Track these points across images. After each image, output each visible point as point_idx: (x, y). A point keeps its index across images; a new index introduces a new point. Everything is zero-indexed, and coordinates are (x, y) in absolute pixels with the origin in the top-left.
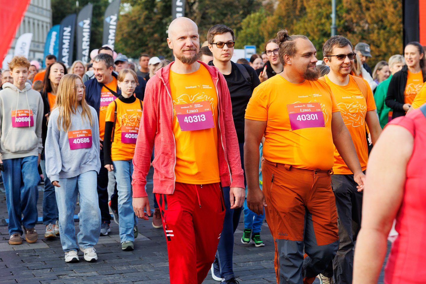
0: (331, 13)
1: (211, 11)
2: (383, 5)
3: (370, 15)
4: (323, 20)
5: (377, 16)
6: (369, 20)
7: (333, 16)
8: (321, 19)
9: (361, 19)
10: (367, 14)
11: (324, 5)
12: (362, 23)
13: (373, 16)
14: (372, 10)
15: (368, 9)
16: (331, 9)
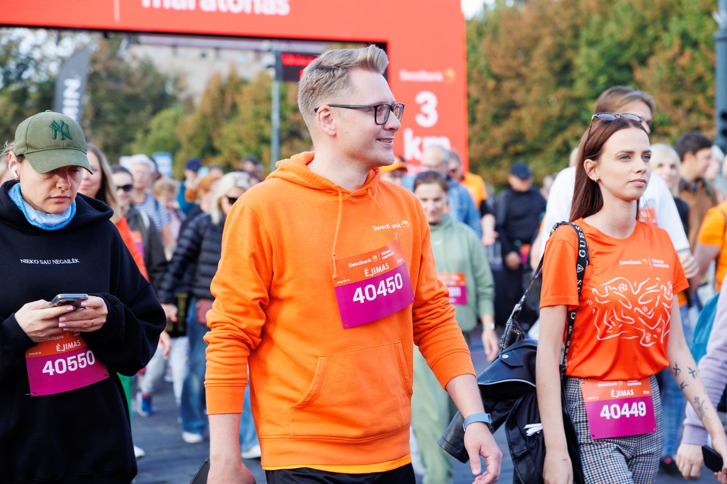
1: (107, 106)
7: (275, 116)
8: (258, 120)
11: (262, 101)
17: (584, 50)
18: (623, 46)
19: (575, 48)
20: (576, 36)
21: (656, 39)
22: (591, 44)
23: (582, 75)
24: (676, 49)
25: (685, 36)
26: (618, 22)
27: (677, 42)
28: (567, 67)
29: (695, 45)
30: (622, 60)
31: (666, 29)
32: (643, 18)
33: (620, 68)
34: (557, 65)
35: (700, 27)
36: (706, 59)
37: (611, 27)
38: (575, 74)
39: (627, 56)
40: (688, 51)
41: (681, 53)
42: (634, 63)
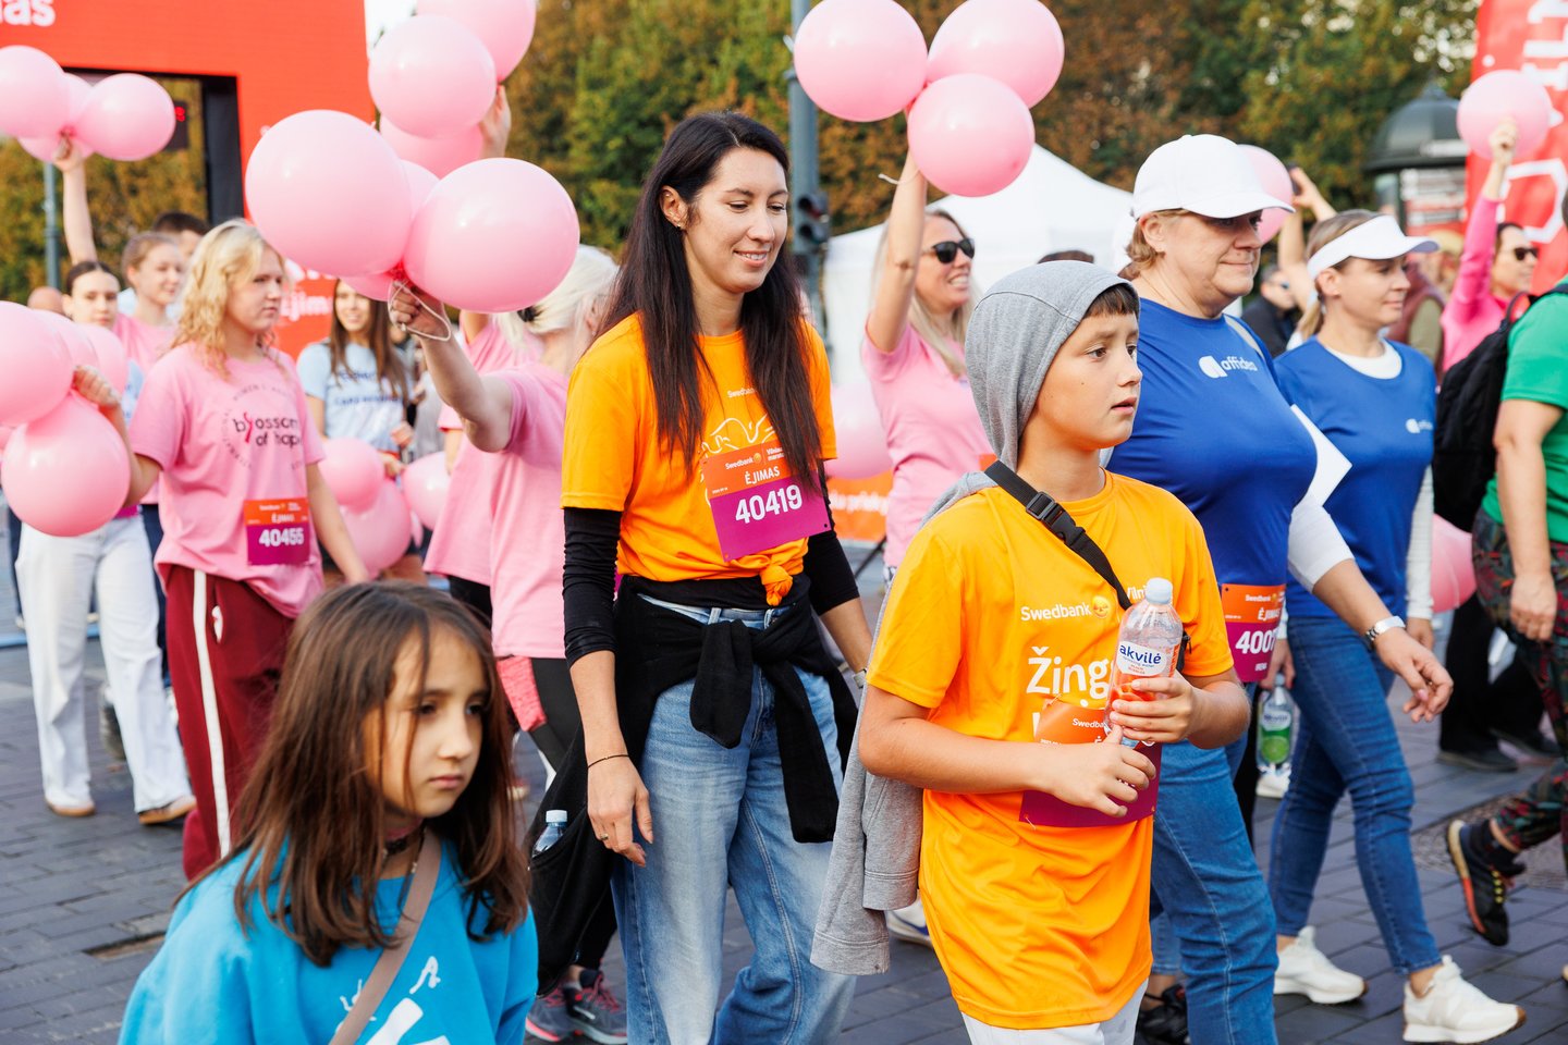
0: (43, 199)
2: (170, 184)
3: (139, 207)
4: (26, 217)
5: (157, 210)
6: (138, 217)
8: (18, 214)
9: (119, 214)
10: (132, 203)
11: (26, 180)
12: (121, 225)
13: (147, 207)
14: (143, 195)
15: (134, 191)
16: (43, 187)
17: (583, 95)
18: (648, 88)
19: (569, 92)
20: (571, 71)
21: (699, 77)
22: (595, 85)
23: (581, 137)
24: (730, 96)
25: (742, 73)
26: (637, 50)
27: (732, 83)
28: (557, 124)
29: (760, 88)
30: (644, 114)
31: (714, 62)
32: (677, 43)
33: (642, 125)
34: (541, 119)
35: (768, 60)
36: (776, 109)
37: (626, 56)
38: (569, 137)
39: (652, 106)
40: (750, 99)
41: (739, 103)
42: (665, 117)
